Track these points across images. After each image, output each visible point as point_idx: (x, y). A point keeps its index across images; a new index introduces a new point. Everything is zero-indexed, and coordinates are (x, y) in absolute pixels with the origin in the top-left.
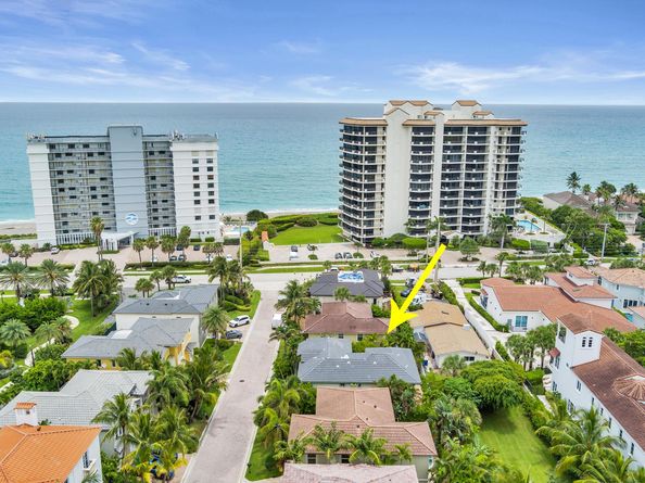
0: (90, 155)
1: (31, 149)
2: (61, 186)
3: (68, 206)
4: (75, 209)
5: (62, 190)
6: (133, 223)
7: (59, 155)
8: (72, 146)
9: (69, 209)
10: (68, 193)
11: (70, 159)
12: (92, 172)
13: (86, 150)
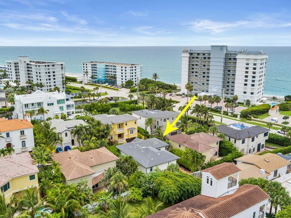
0: (205, 58)
1: (184, 55)
2: (192, 71)
3: (194, 79)
4: (196, 81)
5: (193, 72)
6: (215, 90)
7: (193, 58)
8: (198, 54)
9: (194, 81)
10: (195, 74)
11: (197, 60)
12: (204, 66)
13: (204, 56)
